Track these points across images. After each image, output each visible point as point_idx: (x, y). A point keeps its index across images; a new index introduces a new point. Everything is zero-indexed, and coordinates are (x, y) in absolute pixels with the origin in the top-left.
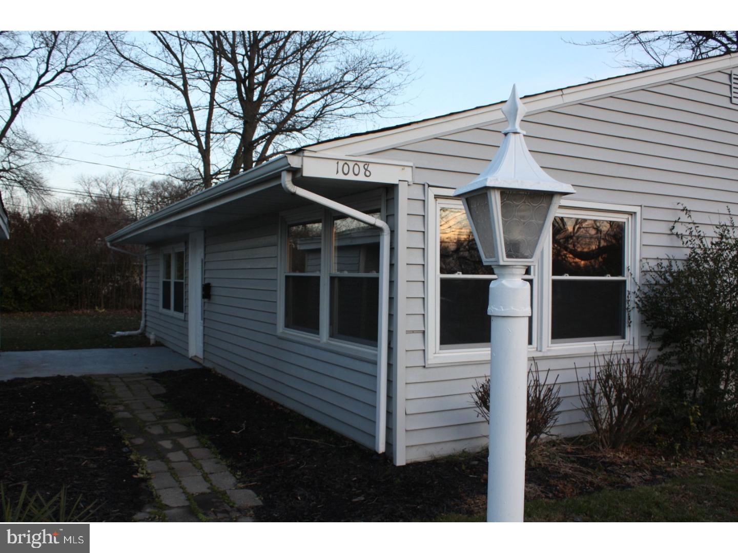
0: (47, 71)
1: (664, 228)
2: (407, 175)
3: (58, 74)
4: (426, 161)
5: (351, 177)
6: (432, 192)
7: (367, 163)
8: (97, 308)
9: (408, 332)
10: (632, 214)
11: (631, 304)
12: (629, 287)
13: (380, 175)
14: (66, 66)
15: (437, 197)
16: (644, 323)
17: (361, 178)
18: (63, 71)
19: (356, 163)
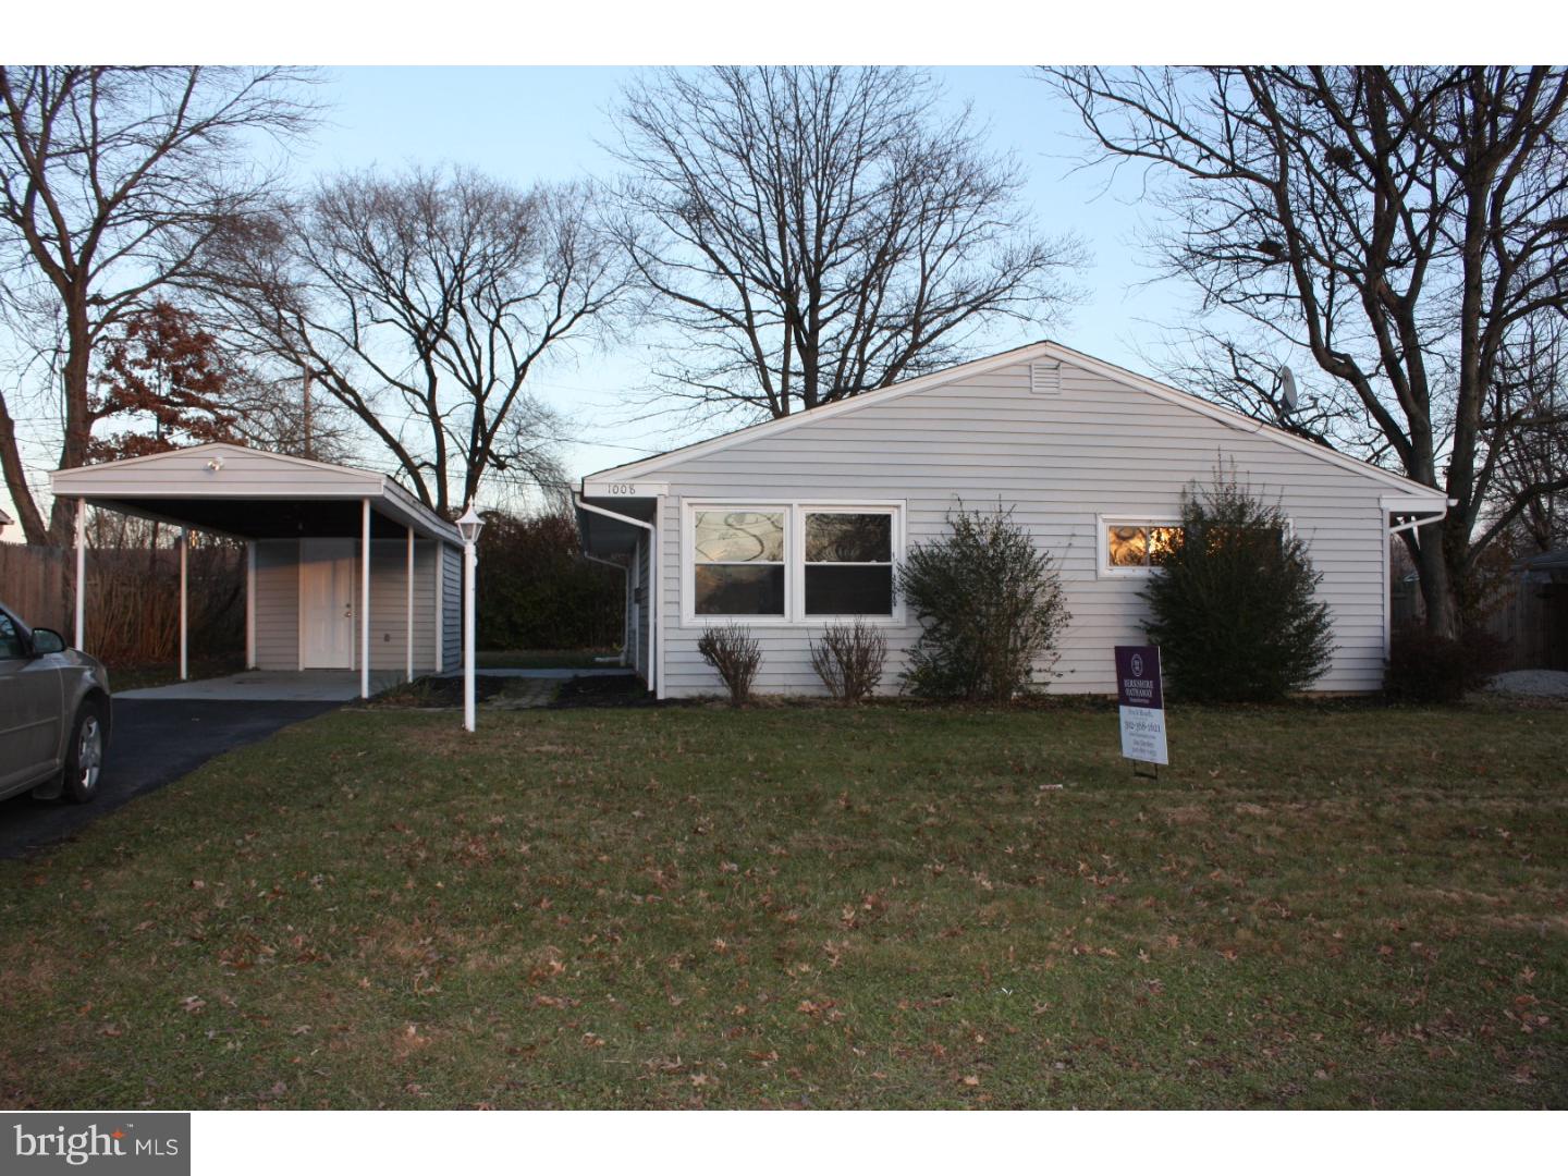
0: (559, 317)
1: (940, 518)
2: (665, 490)
3: (577, 316)
4: (681, 479)
5: (620, 495)
6: (685, 501)
7: (632, 485)
8: (615, 645)
9: (666, 603)
10: (898, 507)
11: (897, 583)
12: (895, 571)
13: (643, 491)
14: (586, 305)
15: (690, 505)
16: (909, 604)
17: (628, 495)
18: (582, 312)
19: (624, 485)
